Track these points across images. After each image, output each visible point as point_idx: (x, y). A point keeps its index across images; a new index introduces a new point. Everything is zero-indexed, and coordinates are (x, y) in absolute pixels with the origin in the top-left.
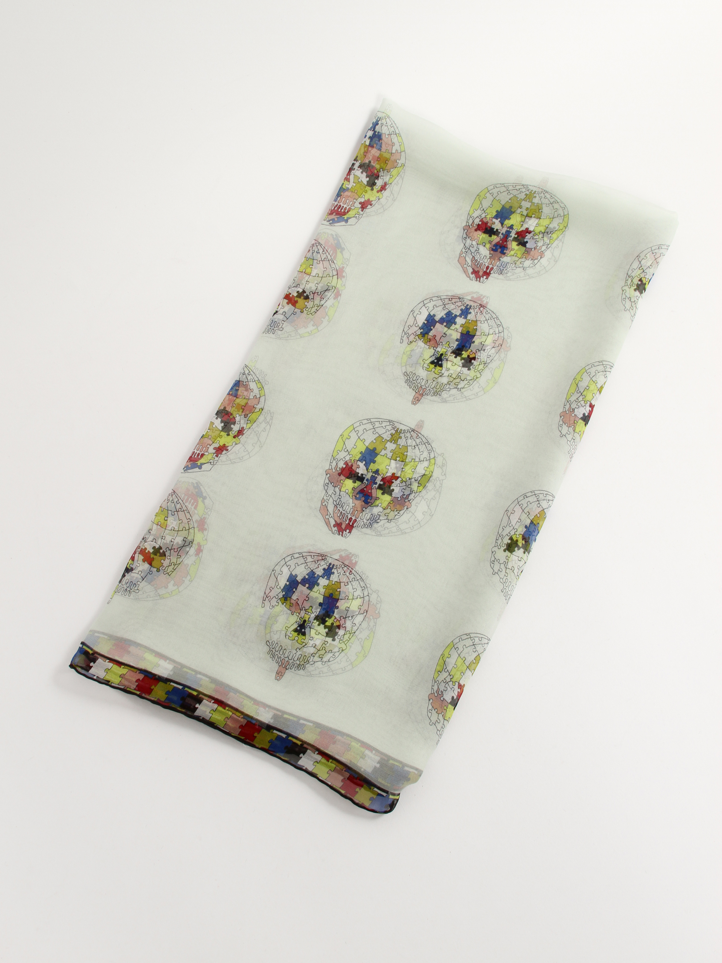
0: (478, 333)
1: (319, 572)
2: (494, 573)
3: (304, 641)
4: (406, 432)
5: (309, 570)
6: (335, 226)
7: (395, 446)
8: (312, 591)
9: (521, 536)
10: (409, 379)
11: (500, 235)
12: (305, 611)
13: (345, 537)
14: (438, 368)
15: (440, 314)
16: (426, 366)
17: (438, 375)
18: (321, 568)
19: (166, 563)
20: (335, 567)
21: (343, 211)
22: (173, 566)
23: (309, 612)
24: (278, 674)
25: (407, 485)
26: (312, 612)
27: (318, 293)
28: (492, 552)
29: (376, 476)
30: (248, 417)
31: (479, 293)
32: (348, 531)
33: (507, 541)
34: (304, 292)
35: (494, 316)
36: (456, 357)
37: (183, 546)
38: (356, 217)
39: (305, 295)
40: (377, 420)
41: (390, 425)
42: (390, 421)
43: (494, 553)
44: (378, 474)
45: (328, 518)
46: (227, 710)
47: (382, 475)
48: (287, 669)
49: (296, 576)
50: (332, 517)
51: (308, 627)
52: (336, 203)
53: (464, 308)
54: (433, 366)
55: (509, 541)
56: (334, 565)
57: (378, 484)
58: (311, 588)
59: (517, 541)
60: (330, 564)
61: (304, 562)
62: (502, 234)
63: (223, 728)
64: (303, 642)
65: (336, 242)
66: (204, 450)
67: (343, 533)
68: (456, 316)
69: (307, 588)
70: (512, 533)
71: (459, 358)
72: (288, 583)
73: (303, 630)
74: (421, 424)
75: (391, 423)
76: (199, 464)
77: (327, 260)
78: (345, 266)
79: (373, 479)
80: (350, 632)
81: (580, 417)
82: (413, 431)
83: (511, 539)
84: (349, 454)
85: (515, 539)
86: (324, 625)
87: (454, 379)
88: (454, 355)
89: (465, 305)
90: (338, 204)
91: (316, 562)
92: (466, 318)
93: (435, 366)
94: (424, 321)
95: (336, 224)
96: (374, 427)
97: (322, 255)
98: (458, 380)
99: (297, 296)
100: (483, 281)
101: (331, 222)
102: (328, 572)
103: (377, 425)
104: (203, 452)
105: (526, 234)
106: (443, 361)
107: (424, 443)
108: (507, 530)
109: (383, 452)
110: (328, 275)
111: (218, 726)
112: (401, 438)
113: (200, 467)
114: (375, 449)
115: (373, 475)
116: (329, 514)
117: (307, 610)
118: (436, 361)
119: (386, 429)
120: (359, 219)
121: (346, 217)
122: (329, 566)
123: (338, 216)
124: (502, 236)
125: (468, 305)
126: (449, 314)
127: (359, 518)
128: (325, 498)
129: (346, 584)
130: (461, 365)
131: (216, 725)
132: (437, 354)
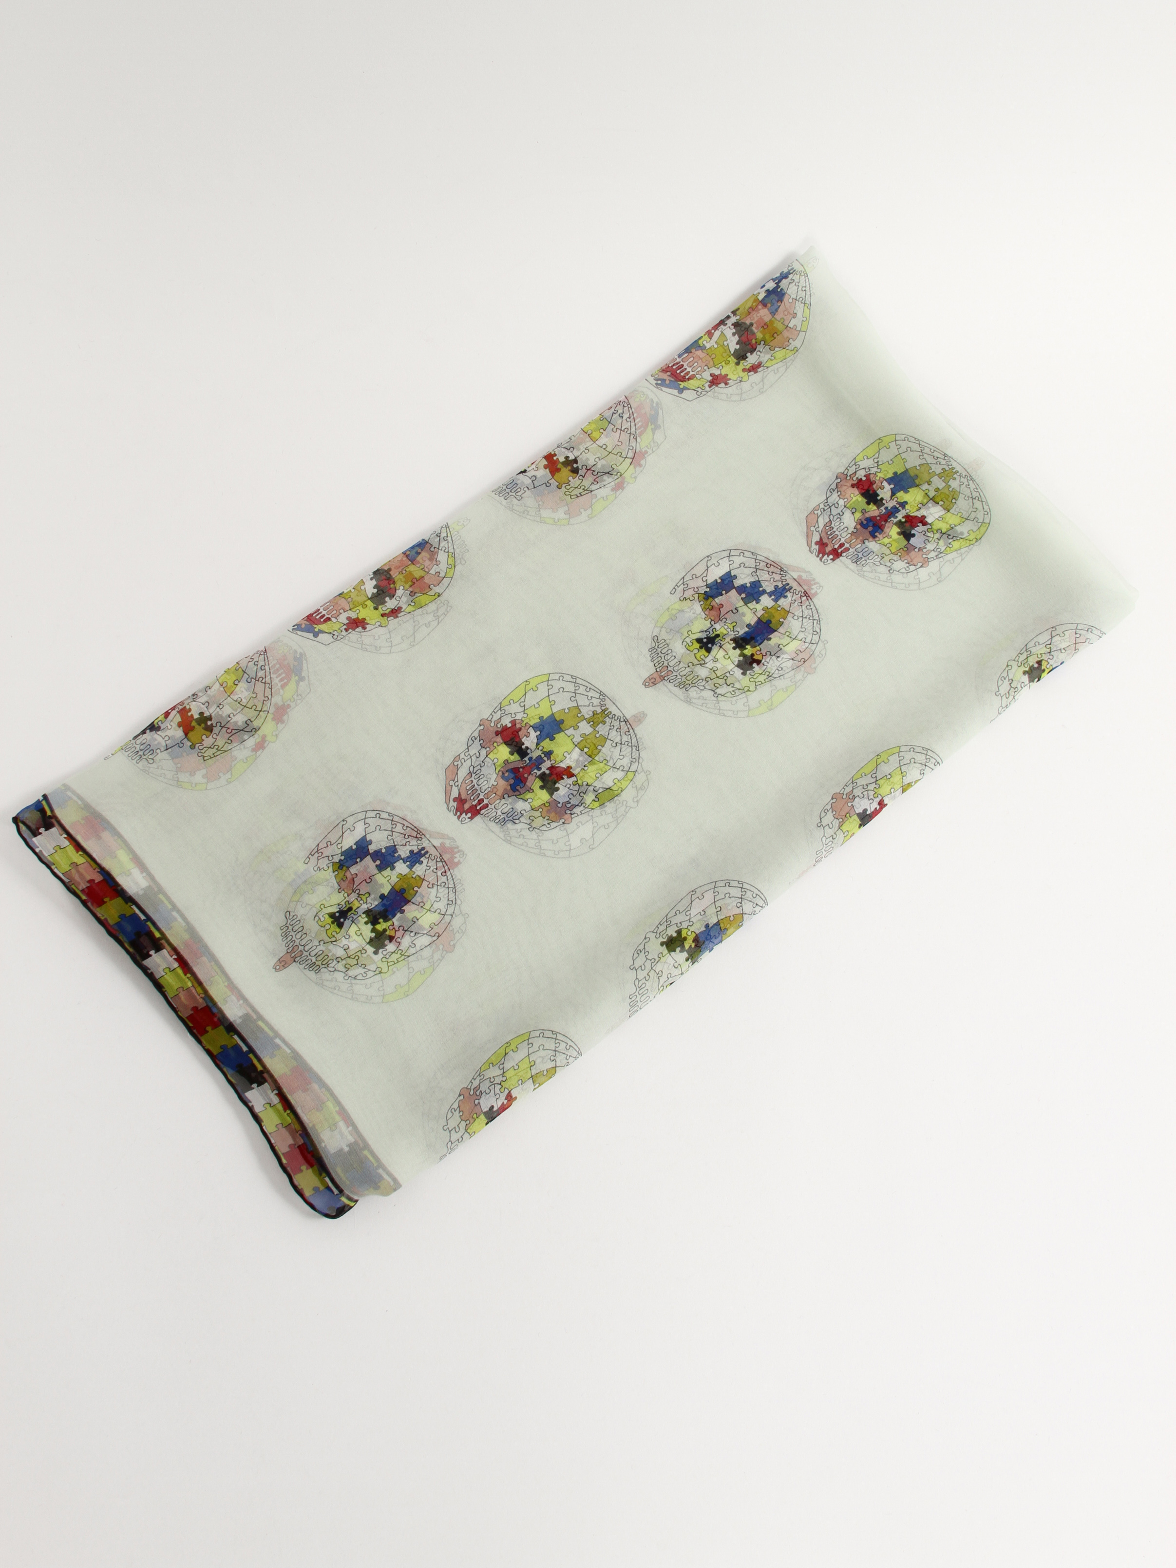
0: (781, 630)
1: (404, 852)
2: (633, 968)
3: (336, 935)
4: (616, 718)
5: (391, 843)
6: (662, 390)
7: (591, 730)
8: (380, 872)
9: (694, 935)
10: (656, 647)
11: (883, 508)
12: (357, 895)
13: (462, 821)
14: (703, 651)
15: (744, 578)
16: (689, 642)
17: (699, 661)
18: (409, 848)
19: (208, 741)
20: (427, 856)
21: (682, 374)
22: (214, 750)
23: (361, 900)
24: (280, 963)
25: (580, 792)
26: (366, 902)
27: (594, 471)
28: (645, 938)
29: (545, 759)
30: (415, 597)
31: (812, 575)
32: (469, 815)
33: (672, 932)
34: (575, 461)
35: (816, 617)
36: (734, 648)
37: (242, 730)
38: (698, 391)
39: (575, 466)
40: (584, 683)
41: (600, 699)
42: (601, 693)
43: (647, 940)
44: (549, 758)
45: (452, 786)
46: (188, 978)
47: (553, 762)
48: (295, 961)
49: (370, 842)
50: (458, 786)
51: (351, 919)
52: (678, 360)
53: (780, 585)
54: (697, 645)
55: (675, 935)
56: (427, 852)
57: (541, 771)
58: (381, 868)
59: (685, 939)
60: (423, 848)
61: (391, 830)
62: (886, 508)
63: (171, 998)
64: (334, 936)
65: (653, 413)
66: (333, 613)
67: (461, 814)
68: (764, 592)
69: (377, 866)
70: (684, 925)
71: (738, 651)
72: (354, 847)
73: (342, 920)
74: (640, 718)
75: (601, 697)
76: (316, 630)
77: (629, 432)
78: (650, 451)
79: (539, 761)
80: (402, 954)
81: (857, 812)
82: (626, 722)
83: (679, 932)
84: (524, 711)
85: (684, 935)
86: (372, 927)
87: (718, 677)
88: (734, 645)
89: (784, 583)
90: (680, 362)
91: (406, 837)
92: (776, 600)
93: (701, 647)
94: (718, 579)
95: (664, 389)
96: (576, 692)
97: (624, 421)
98: (721, 681)
99: (563, 463)
100: (826, 561)
101: (659, 382)
102: (415, 858)
103: (582, 690)
104: (330, 616)
105: (919, 524)
106: (715, 646)
107: (632, 746)
108: (680, 918)
109: (570, 732)
110: (619, 454)
111: (166, 993)
112: (604, 723)
113: (316, 635)
114: (562, 722)
115: (541, 756)
116: (456, 780)
117: (360, 896)
118: (705, 640)
119: (591, 701)
120: (699, 396)
121: (682, 385)
122: (420, 851)
123: (673, 380)
124: (884, 511)
125: (788, 584)
126: (756, 584)
127: (493, 806)
128: (462, 756)
129: (429, 886)
130: (736, 663)
131: (164, 990)
132: (711, 633)
